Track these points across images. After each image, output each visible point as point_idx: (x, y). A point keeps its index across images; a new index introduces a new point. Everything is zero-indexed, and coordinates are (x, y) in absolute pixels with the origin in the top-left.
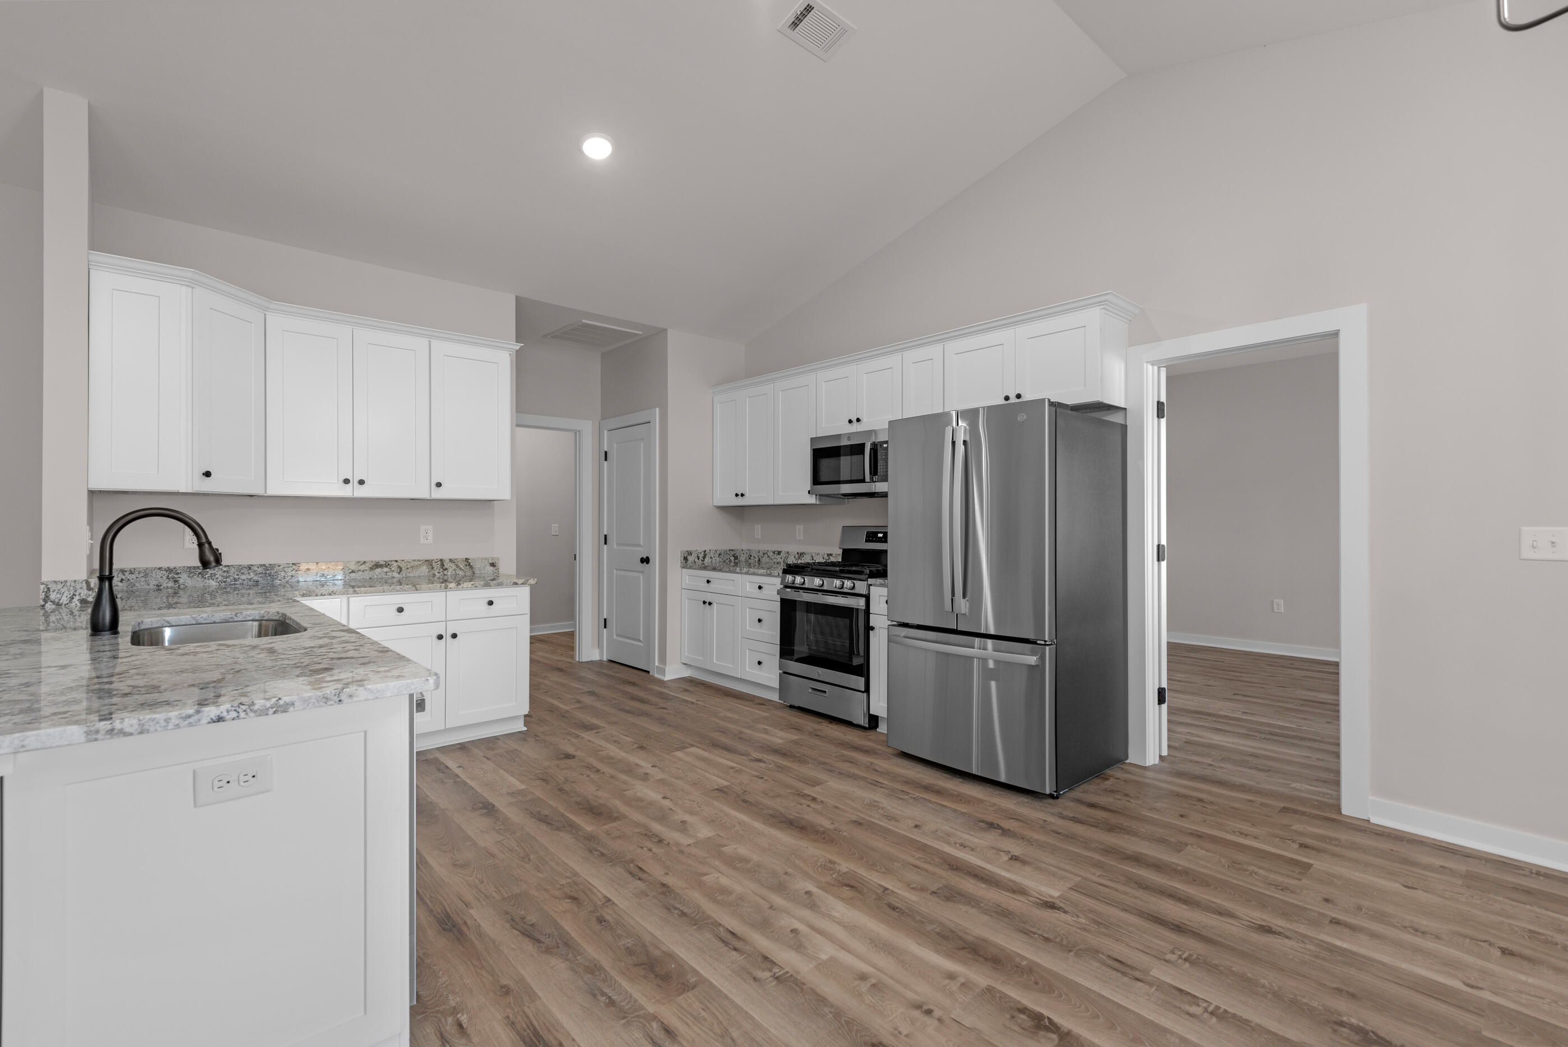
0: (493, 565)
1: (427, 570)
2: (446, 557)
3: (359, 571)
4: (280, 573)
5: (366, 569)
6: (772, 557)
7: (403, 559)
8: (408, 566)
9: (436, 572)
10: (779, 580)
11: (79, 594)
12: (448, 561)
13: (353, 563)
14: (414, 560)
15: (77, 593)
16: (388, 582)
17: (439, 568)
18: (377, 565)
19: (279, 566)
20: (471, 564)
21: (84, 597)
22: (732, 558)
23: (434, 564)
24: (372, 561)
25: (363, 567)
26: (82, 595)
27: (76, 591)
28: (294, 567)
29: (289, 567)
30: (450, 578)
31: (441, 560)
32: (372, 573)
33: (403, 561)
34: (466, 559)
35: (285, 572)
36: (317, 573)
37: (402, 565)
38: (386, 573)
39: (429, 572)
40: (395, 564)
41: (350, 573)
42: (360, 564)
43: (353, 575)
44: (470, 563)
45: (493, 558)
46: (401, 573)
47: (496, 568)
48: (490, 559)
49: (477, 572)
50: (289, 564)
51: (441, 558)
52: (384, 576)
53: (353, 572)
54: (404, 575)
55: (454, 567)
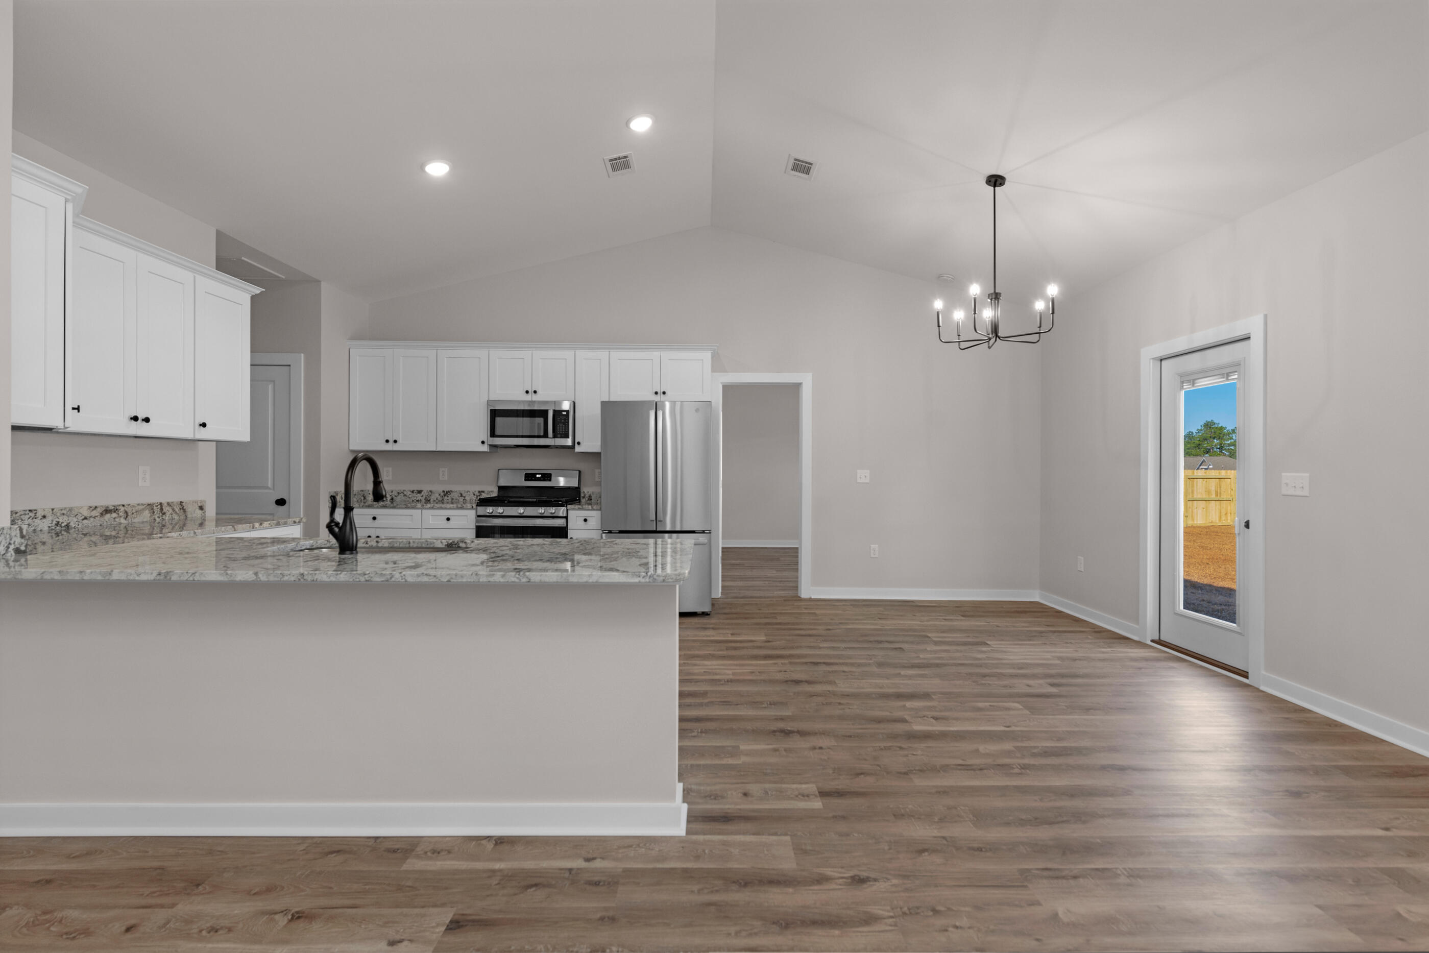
0: (201, 508)
1: (149, 515)
2: (164, 501)
3: (90, 517)
4: (16, 521)
5: (97, 515)
6: (410, 496)
7: (129, 503)
8: (134, 511)
9: (156, 517)
10: (473, 512)
11: (14, 543)
12: (166, 504)
13: (86, 508)
14: (138, 505)
15: (12, 542)
16: (116, 529)
17: (159, 512)
18: (107, 511)
19: (16, 513)
20: (185, 508)
21: (18, 546)
22: (362, 498)
23: (155, 508)
24: (102, 506)
25: (95, 513)
26: (16, 543)
27: (11, 540)
28: (31, 514)
29: (25, 514)
30: (167, 523)
31: (161, 504)
32: (102, 519)
33: (129, 505)
34: (181, 502)
35: (22, 520)
36: (52, 521)
37: (129, 510)
38: (114, 518)
39: (151, 517)
40: (122, 509)
41: (83, 520)
42: (92, 509)
43: (85, 521)
44: (183, 507)
45: (201, 502)
46: (127, 519)
47: (203, 511)
48: (199, 502)
49: (189, 516)
50: (26, 511)
51: (161, 501)
52: (112, 523)
53: (85, 518)
54: (130, 521)
55: (171, 511)
